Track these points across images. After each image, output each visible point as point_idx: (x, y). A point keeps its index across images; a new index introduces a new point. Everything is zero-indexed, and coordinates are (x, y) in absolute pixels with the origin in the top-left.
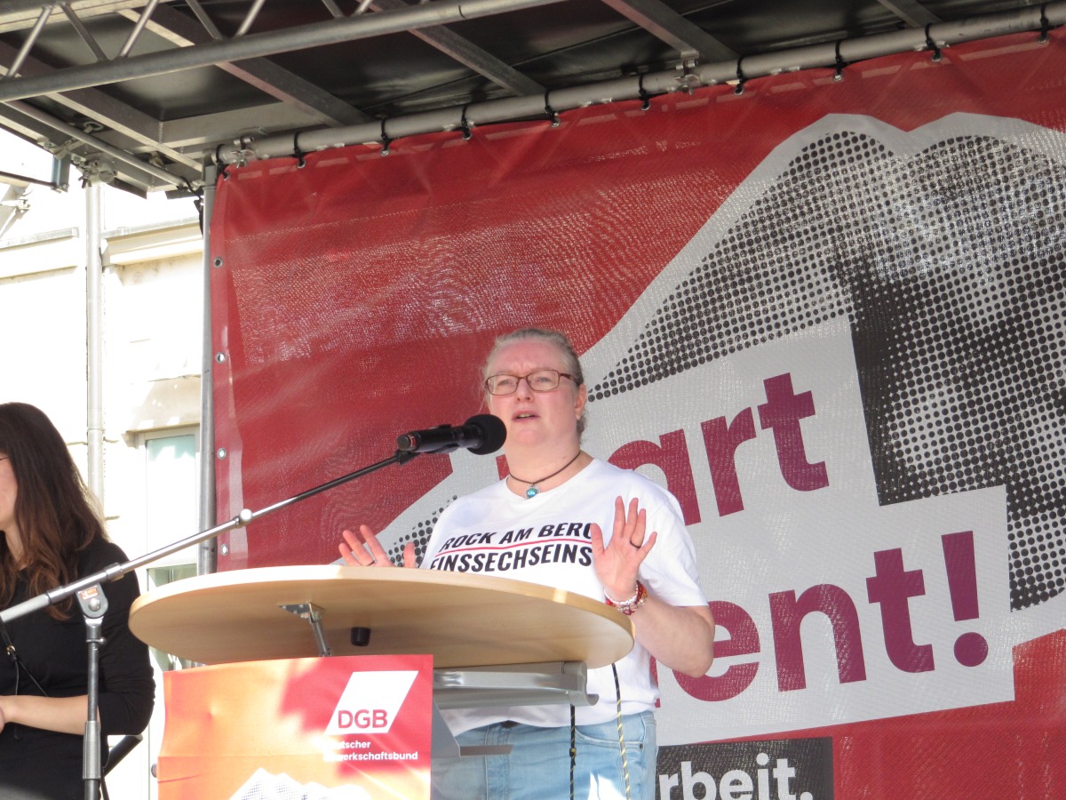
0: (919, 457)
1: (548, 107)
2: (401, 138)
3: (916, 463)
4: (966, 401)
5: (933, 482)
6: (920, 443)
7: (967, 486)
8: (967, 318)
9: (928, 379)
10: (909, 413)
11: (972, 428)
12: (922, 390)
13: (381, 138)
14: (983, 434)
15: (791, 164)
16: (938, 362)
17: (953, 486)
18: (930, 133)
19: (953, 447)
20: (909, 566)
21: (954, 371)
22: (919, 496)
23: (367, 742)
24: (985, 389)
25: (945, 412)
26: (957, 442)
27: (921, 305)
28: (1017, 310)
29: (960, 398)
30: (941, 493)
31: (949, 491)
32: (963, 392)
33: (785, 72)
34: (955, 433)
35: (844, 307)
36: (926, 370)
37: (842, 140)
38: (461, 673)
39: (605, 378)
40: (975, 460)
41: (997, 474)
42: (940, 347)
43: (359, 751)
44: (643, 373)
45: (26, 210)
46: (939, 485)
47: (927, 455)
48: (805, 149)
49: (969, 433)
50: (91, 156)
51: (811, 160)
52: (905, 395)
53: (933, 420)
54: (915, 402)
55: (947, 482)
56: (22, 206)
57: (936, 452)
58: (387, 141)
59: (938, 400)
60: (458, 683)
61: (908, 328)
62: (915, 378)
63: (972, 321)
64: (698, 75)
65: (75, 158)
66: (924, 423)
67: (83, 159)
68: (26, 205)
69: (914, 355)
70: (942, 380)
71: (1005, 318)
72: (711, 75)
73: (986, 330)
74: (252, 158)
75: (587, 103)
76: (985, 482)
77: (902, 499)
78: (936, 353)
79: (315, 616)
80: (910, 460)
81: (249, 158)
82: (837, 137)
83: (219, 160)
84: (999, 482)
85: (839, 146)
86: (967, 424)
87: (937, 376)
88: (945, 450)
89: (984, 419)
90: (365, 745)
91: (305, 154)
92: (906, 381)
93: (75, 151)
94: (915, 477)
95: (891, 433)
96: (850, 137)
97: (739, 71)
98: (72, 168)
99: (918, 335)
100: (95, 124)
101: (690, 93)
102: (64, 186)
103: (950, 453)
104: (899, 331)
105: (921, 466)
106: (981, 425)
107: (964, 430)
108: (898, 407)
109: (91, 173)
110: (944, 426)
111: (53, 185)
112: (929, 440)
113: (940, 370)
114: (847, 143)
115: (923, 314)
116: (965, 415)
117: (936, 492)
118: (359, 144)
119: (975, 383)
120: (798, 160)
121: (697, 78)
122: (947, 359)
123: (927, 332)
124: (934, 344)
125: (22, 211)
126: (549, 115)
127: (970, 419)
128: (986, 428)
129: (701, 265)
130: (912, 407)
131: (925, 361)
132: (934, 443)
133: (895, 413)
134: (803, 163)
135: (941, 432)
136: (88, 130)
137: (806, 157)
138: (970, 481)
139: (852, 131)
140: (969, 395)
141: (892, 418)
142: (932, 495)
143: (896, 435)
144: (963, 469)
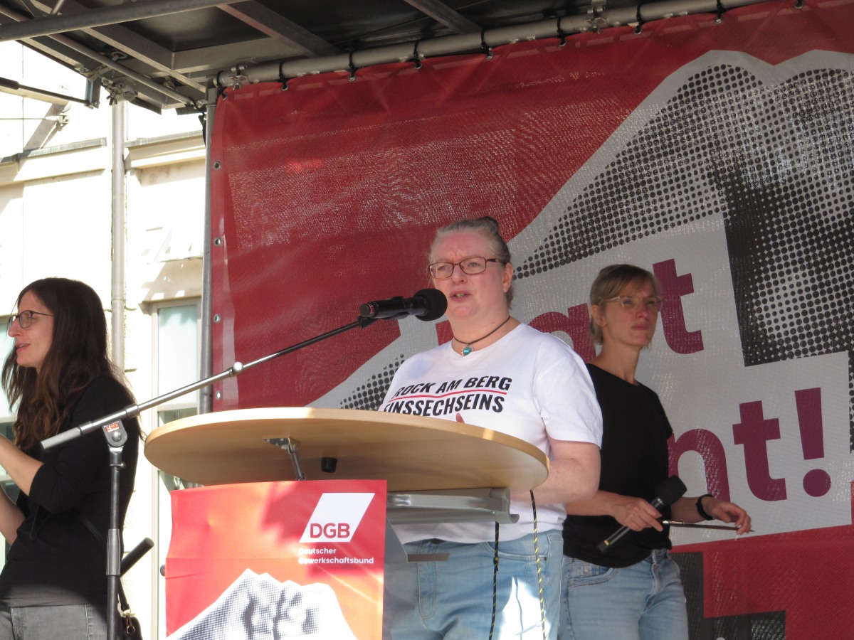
0: (778, 328)
1: (483, 44)
2: (365, 67)
3: (775, 332)
4: (817, 283)
5: (789, 348)
6: (779, 316)
7: (817, 352)
8: (819, 216)
9: (787, 265)
10: (770, 292)
11: (822, 305)
13: (349, 67)
14: (830, 310)
15: (679, 90)
16: (795, 251)
17: (805, 351)
18: (792, 67)
19: (806, 320)
20: (768, 415)
21: (808, 259)
22: (777, 359)
23: (333, 549)
24: (833, 274)
25: (800, 292)
26: (809, 316)
27: (782, 206)
29: (813, 280)
30: (795, 357)
31: (802, 355)
32: (815, 276)
33: (676, 16)
34: (807, 309)
35: (719, 206)
36: (786, 258)
37: (721, 71)
38: (410, 496)
39: (525, 262)
40: (823, 331)
41: (841, 342)
42: (797, 239)
43: (327, 556)
44: (555, 258)
45: (64, 124)
47: (785, 326)
48: (691, 79)
49: (819, 309)
50: (118, 79)
51: (695, 87)
52: (767, 278)
53: (790, 298)
54: (776, 283)
55: (801, 348)
56: (61, 121)
57: (792, 324)
58: (353, 69)
59: (794, 282)
60: (407, 504)
61: (771, 224)
62: (776, 264)
63: (823, 218)
64: (605, 18)
65: (104, 81)
66: (783, 300)
67: (111, 82)
68: (64, 120)
69: (776, 245)
70: (798, 265)
72: (616, 18)
73: (835, 225)
74: (245, 82)
75: (515, 41)
76: (831, 348)
77: (763, 362)
78: (794, 244)
79: (293, 448)
80: (771, 329)
81: (243, 82)
82: (717, 69)
83: (219, 83)
84: (842, 349)
85: (718, 76)
86: (818, 302)
87: (794, 263)
88: (799, 322)
89: (831, 298)
90: (331, 551)
91: (289, 79)
92: (769, 266)
93: (104, 75)
94: (774, 344)
95: (755, 308)
96: (727, 69)
97: (639, 15)
98: (102, 89)
99: (780, 229)
100: (120, 54)
101: (599, 33)
102: (96, 104)
103: (803, 325)
104: (764, 226)
105: (779, 335)
106: (829, 302)
107: (815, 307)
108: (762, 287)
109: (117, 93)
110: (799, 303)
111: (87, 102)
112: (786, 314)
113: (797, 258)
114: (725, 74)
115: (783, 213)
116: (816, 295)
117: (791, 356)
118: (332, 72)
119: (825, 269)
120: (685, 87)
121: (605, 20)
122: (802, 249)
124: (792, 237)
125: (62, 125)
126: (484, 49)
127: (820, 297)
128: (833, 305)
129: (604, 171)
130: (773, 288)
131: (784, 251)
132: (790, 317)
133: (759, 292)
134: (689, 89)
135: (796, 308)
136: (115, 59)
137: (691, 85)
138: (819, 347)
139: (730, 64)
140: (820, 278)
141: (757, 296)
142: (788, 359)
143: (759, 310)
144: (814, 338)
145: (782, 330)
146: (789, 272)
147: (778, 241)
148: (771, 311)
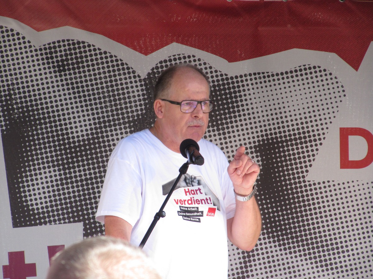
0: (37, 204)
3: (35, 207)
4: (63, 177)
5: (44, 218)
6: (38, 196)
7: (62, 222)
8: (67, 134)
9: (43, 163)
10: (32, 180)
11: (66, 191)
12: (39, 169)
14: (72, 195)
16: (49, 155)
19: (56, 201)
20: (28, 261)
21: (58, 160)
22: (36, 224)
24: (75, 172)
25: (52, 181)
26: (57, 198)
27: (41, 124)
28: (97, 133)
29: (60, 175)
30: (48, 224)
31: (53, 223)
32: (62, 172)
34: (56, 193)
36: (42, 158)
40: (67, 208)
41: (78, 216)
42: (50, 147)
46: (47, 220)
47: (41, 203)
49: (64, 194)
52: (30, 171)
53: (45, 185)
54: (36, 175)
57: (46, 202)
59: (48, 175)
61: (33, 135)
62: (36, 162)
63: (70, 136)
66: (40, 186)
69: (36, 150)
70: (51, 164)
71: (90, 137)
73: (79, 141)
76: (72, 220)
77: (26, 225)
78: (48, 150)
80: (32, 205)
84: (79, 221)
86: (63, 189)
87: (48, 162)
88: (51, 201)
89: (73, 187)
92: (31, 163)
94: (34, 215)
95: (22, 190)
96: (4, 29)
99: (39, 139)
103: (54, 203)
104: (28, 136)
105: (38, 209)
106: (71, 190)
107: (61, 192)
108: (26, 176)
110: (51, 189)
112: (42, 196)
113: (50, 159)
114: (2, 32)
115: (41, 129)
116: (62, 184)
117: (45, 223)
119: (69, 168)
122: (54, 154)
123: (43, 138)
124: (47, 145)
127: (65, 186)
128: (74, 192)
130: (34, 177)
131: (41, 154)
132: (45, 198)
133: (24, 179)
135: (49, 192)
138: (64, 219)
139: (6, 26)
140: (65, 174)
141: (23, 182)
142: (43, 225)
143: (24, 192)
144: (60, 212)
145: (40, 206)
146: (44, 168)
147: (38, 147)
148: (32, 193)
